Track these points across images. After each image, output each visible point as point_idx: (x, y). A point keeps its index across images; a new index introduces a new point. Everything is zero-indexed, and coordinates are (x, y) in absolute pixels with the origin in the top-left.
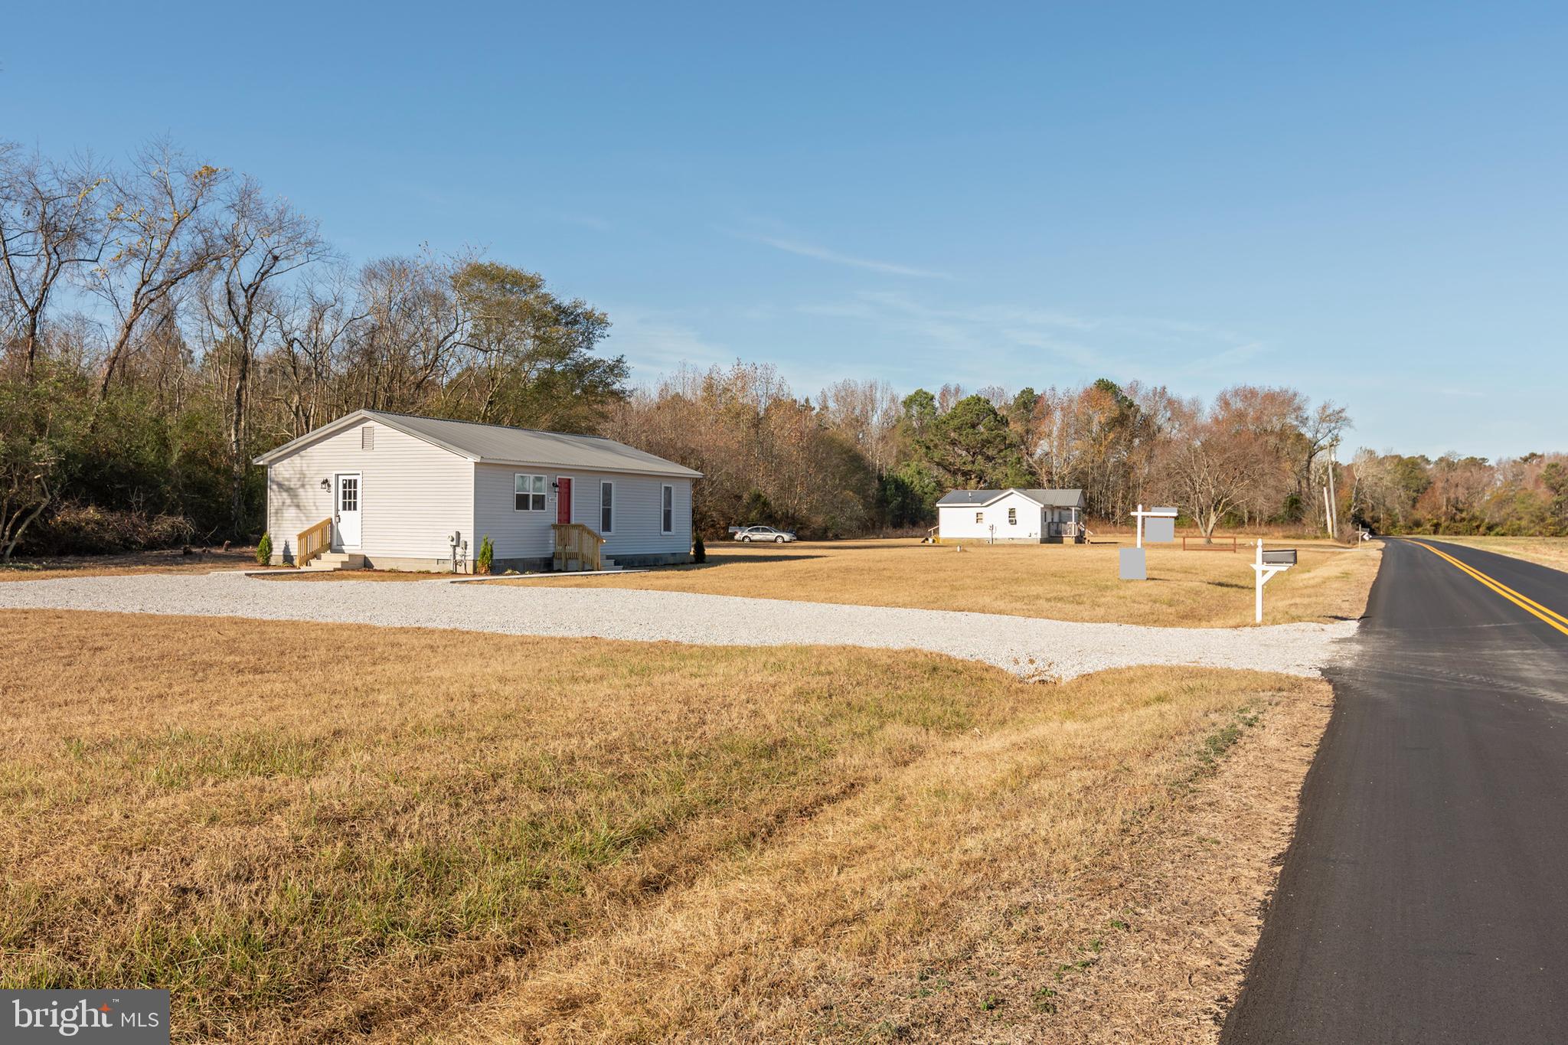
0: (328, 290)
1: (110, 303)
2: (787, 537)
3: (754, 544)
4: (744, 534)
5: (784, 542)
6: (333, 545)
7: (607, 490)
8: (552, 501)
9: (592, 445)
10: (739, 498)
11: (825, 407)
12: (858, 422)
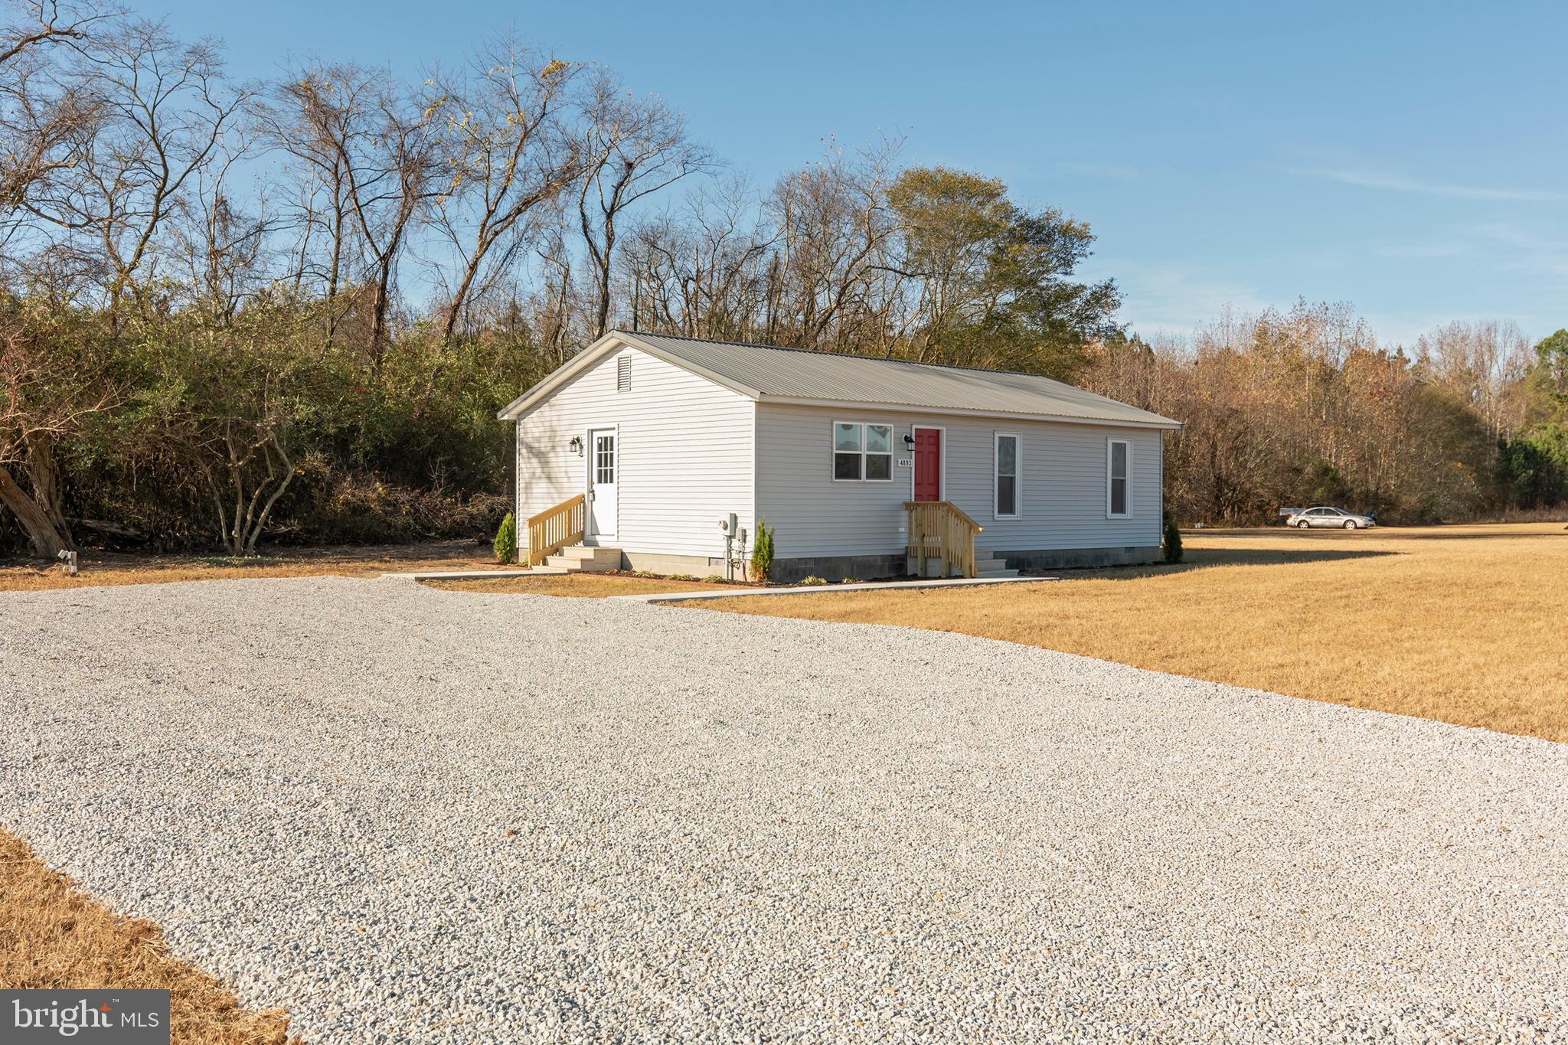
0: (722, 212)
1: (446, 238)
2: (1360, 521)
3: (1313, 532)
4: (1301, 518)
5: (1356, 528)
6: (584, 537)
7: (1007, 447)
8: (904, 467)
9: (1001, 383)
10: (1298, 471)
11: (1425, 359)
12: (1470, 374)
